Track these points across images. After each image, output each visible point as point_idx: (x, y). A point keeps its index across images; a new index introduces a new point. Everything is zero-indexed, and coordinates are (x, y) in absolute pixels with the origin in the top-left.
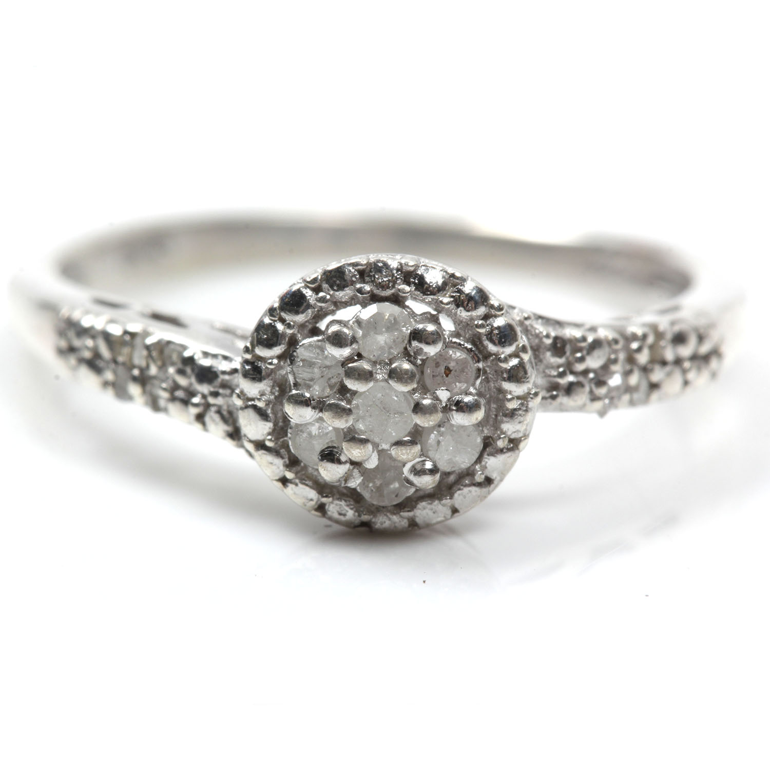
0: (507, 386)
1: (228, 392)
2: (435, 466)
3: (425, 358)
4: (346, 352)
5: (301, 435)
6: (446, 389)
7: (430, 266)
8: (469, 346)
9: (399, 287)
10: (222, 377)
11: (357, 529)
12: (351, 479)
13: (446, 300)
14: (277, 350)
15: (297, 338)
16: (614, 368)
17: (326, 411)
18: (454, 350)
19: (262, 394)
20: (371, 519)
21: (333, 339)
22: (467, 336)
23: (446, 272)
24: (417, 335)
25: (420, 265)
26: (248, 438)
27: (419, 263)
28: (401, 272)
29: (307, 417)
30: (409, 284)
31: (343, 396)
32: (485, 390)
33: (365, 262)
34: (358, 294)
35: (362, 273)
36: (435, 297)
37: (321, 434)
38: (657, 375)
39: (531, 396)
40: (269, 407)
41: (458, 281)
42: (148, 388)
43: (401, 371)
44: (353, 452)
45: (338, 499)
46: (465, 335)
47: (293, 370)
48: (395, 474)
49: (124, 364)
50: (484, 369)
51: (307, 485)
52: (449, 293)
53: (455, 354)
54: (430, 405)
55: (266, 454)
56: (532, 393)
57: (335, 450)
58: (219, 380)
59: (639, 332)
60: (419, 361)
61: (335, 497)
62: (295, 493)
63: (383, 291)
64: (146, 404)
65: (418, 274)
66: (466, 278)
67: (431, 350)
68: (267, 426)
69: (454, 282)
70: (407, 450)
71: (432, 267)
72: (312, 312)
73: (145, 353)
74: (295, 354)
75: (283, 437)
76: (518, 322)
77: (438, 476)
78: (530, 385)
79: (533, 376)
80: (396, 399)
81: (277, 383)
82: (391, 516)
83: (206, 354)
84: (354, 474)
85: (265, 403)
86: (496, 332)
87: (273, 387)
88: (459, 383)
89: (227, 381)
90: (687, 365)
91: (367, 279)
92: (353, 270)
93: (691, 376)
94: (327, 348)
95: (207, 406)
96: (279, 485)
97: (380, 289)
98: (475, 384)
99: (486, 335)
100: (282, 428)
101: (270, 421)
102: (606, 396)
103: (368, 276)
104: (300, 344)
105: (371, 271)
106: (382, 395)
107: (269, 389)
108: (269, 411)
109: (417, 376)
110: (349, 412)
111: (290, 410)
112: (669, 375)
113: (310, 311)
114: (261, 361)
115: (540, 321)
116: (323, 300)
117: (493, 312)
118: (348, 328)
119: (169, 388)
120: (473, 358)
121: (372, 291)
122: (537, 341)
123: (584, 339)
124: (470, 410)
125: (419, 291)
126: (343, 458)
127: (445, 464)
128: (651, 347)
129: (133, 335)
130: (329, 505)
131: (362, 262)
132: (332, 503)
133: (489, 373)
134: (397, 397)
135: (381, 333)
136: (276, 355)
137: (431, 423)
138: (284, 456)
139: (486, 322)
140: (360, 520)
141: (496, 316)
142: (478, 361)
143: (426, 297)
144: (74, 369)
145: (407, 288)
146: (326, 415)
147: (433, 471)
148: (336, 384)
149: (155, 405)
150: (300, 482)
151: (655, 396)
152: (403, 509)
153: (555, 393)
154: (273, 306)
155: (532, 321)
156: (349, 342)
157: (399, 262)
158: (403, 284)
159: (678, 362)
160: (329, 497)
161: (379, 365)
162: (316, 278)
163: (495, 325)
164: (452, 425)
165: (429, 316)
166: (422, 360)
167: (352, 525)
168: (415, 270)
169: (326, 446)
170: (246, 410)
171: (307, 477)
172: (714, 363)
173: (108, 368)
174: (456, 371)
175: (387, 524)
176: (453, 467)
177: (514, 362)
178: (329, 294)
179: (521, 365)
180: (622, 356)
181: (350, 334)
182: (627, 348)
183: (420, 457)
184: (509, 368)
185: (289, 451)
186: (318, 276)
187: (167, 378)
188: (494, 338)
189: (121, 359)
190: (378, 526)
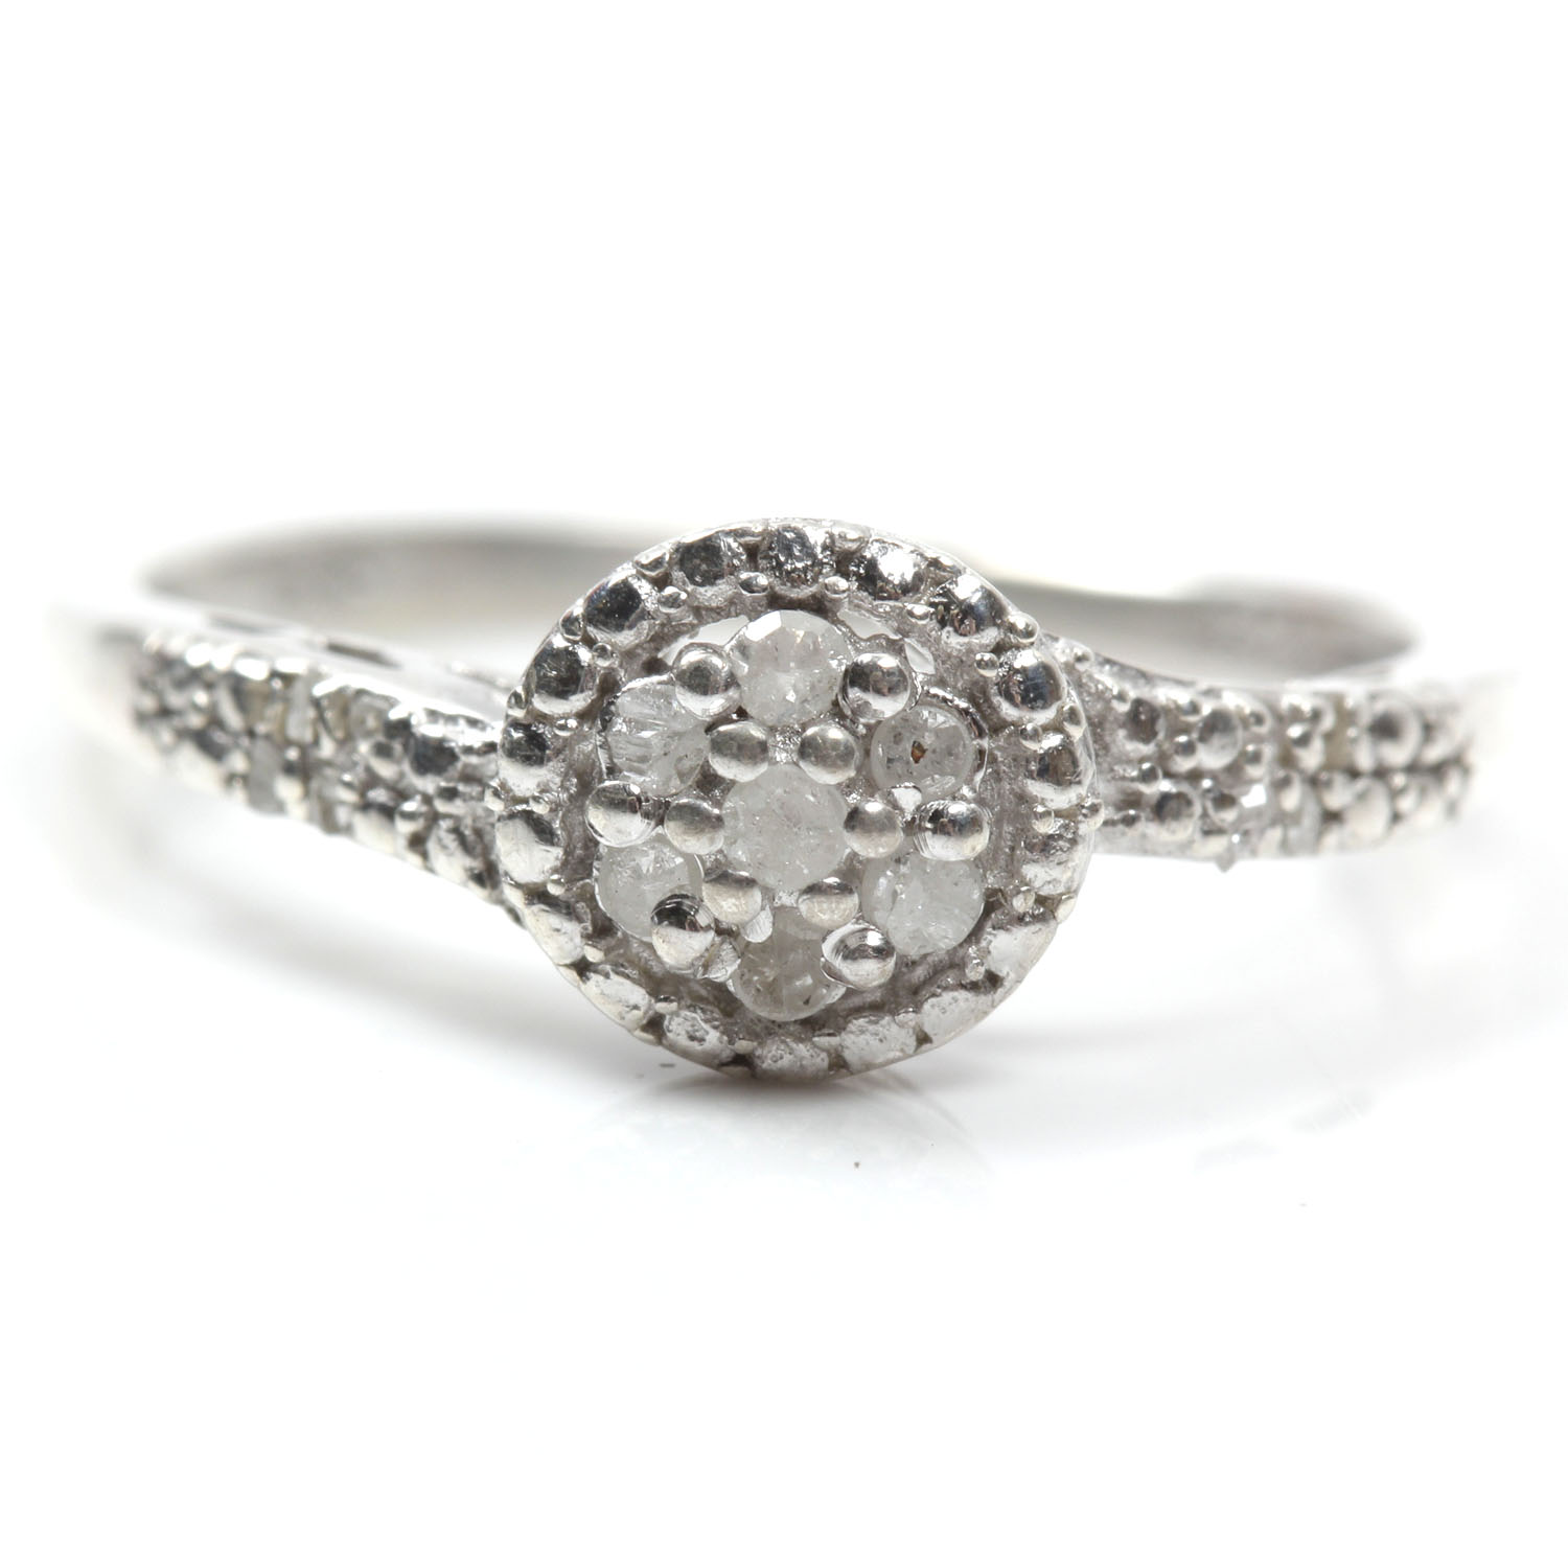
0: (1037, 788)
1: (475, 790)
2: (887, 942)
3: (873, 721)
4: (715, 704)
5: (620, 873)
6: (914, 787)
7: (890, 541)
8: (963, 704)
9: (827, 581)
10: (464, 759)
11: (725, 1068)
12: (717, 964)
13: (920, 609)
14: (578, 700)
15: (619, 678)
16: (1253, 771)
17: (672, 819)
18: (932, 710)
19: (545, 789)
20: (755, 1049)
21: (689, 677)
22: (959, 685)
23: (922, 555)
24: (858, 676)
25: (871, 540)
26: (512, 879)
27: (868, 535)
28: (832, 552)
29: (633, 833)
30: (846, 575)
31: (707, 793)
32: (992, 796)
33: (759, 529)
34: (744, 592)
35: (753, 552)
36: (899, 604)
37: (660, 871)
38: (1339, 796)
39: (1084, 811)
40: (557, 816)
41: (945, 574)
42: (315, 784)
43: (824, 742)
44: (724, 903)
45: (690, 1007)
46: (956, 684)
47: (607, 740)
48: (806, 957)
49: (268, 737)
50: (991, 754)
51: (627, 977)
52: (925, 598)
53: (935, 719)
54: (880, 813)
55: (547, 911)
56: (1086, 805)
57: (687, 902)
58: (459, 765)
59: (1306, 707)
60: (861, 727)
61: (683, 1003)
62: (602, 993)
63: (795, 587)
64: (310, 819)
65: (864, 557)
66: (961, 568)
67: (887, 707)
68: (552, 855)
69: (936, 574)
70: (832, 903)
71: (894, 544)
72: (650, 625)
73: (311, 713)
74: (613, 708)
75: (582, 879)
76: (1063, 666)
77: (891, 963)
78: (1082, 790)
79: (1090, 773)
80: (812, 799)
81: (575, 771)
82: (794, 1045)
83: (433, 715)
84: (723, 954)
85: (548, 807)
86: (1019, 678)
87: (566, 776)
88: (940, 775)
89: (475, 767)
90: (1399, 780)
91: (763, 563)
92: (734, 545)
93: (1406, 804)
94: (678, 696)
95: (434, 818)
96: (573, 975)
97: (789, 584)
98: (972, 780)
99: (997, 684)
100: (582, 861)
101: (558, 845)
102: (1236, 827)
103: (765, 558)
104: (624, 689)
105: (771, 549)
106: (785, 792)
107: (558, 780)
108: (557, 825)
109: (857, 754)
110: (718, 822)
111: (598, 818)
112: (1362, 797)
113: (645, 624)
114: (544, 724)
115: (1107, 667)
116: (673, 602)
117: (1013, 638)
118: (721, 656)
119: (356, 782)
120: (969, 727)
121: (771, 587)
122: (1099, 706)
123: (1194, 708)
124: (959, 830)
125: (866, 590)
126: (702, 919)
127: (907, 940)
128: (1329, 737)
129: (288, 679)
130: (671, 1019)
131: (753, 529)
132: (675, 1014)
133: (1003, 762)
134: (814, 795)
135: (787, 670)
136: (574, 711)
137: (881, 850)
138: (585, 917)
139: (999, 658)
140: (732, 1050)
141: (1018, 647)
142: (981, 735)
143: (880, 602)
144: (166, 751)
145: (842, 584)
146: (671, 830)
147: (883, 952)
148: (692, 769)
149: (327, 820)
150: (613, 970)
151: (1333, 838)
152: (820, 1029)
153: (1132, 812)
154: (572, 613)
155: (1091, 666)
156: (722, 683)
157: (827, 533)
158: (834, 575)
159: (1381, 773)
160: (672, 1001)
161: (781, 734)
162: (660, 558)
163: (1017, 665)
164: (925, 861)
165: (884, 643)
166: (868, 727)
167: (717, 1061)
168: (859, 549)
169: (669, 894)
170: (510, 823)
171: (630, 962)
172: (1453, 784)
173: (237, 745)
174: (934, 751)
175: (786, 1061)
176: (925, 946)
177: (1053, 741)
178: (686, 591)
179: (1066, 748)
180: (1269, 751)
181: (723, 668)
182: (1278, 735)
183: (856, 923)
184: (1042, 752)
185: (593, 906)
186: (665, 554)
187: (355, 764)
188: (1015, 690)
189: (262, 728)
190: (767, 1064)
